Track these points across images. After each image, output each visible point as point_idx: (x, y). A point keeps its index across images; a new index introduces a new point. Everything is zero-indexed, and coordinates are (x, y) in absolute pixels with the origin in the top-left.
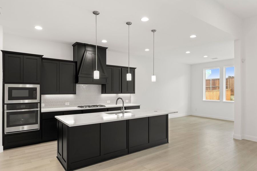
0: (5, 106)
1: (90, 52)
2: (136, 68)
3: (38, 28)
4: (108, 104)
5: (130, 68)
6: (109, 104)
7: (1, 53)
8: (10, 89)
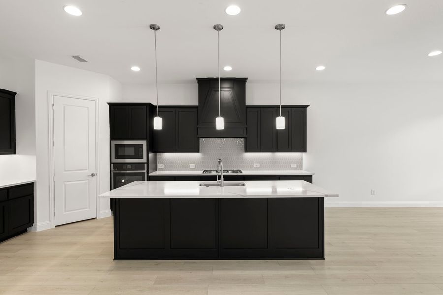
0: (112, 165)
1: (227, 90)
2: (308, 106)
3: (136, 69)
4: (256, 170)
5: (283, 107)
6: (258, 170)
7: (108, 106)
8: (117, 146)
